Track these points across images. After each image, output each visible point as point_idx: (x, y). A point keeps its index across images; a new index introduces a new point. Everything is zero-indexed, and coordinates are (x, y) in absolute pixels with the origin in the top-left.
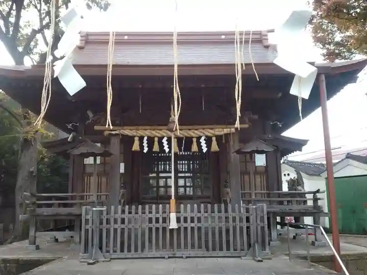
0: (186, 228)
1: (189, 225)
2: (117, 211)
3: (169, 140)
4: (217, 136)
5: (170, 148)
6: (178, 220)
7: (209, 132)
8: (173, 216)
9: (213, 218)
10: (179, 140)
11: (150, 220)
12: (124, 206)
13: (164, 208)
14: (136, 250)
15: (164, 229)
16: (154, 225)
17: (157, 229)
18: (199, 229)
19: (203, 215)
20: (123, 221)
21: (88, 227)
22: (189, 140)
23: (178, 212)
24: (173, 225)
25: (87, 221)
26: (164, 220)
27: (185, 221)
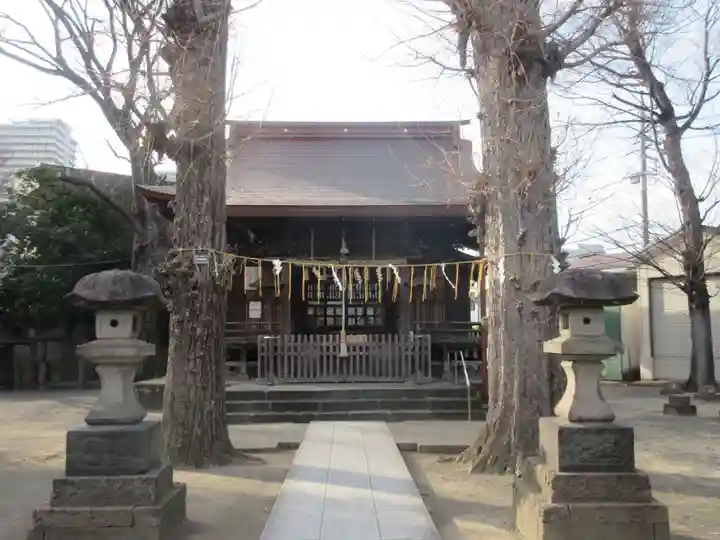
0: (355, 357)
1: (358, 353)
2: (287, 339)
6: (348, 349)
8: (343, 346)
9: (381, 347)
11: (321, 349)
12: (296, 334)
13: (334, 339)
14: (309, 376)
15: (335, 357)
16: (325, 353)
17: (328, 357)
18: (367, 357)
19: (372, 344)
20: (296, 349)
21: (264, 354)
24: (344, 353)
25: (263, 349)
26: (335, 349)
27: (354, 350)
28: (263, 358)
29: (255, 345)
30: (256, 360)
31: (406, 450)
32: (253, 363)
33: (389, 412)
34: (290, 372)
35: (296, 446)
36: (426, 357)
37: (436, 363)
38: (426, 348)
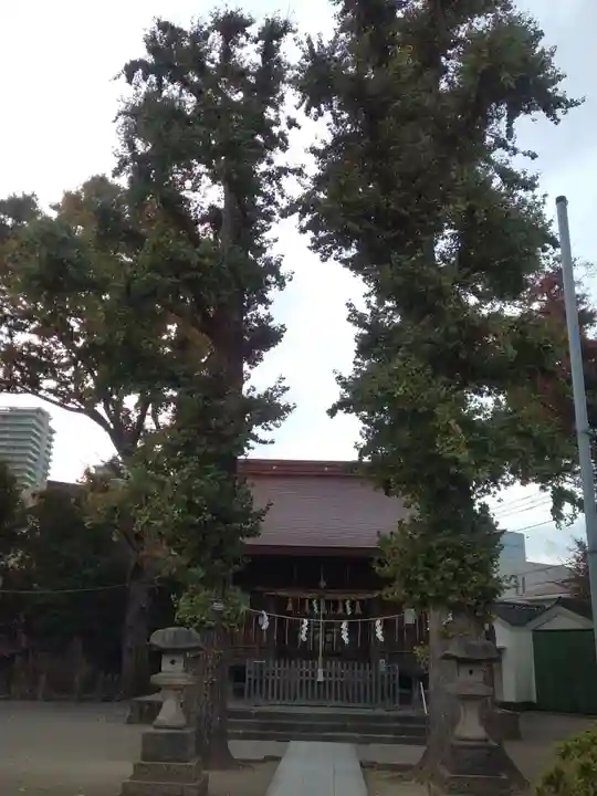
0: (330, 682)
1: (333, 678)
2: (274, 666)
3: (318, 603)
4: (360, 601)
5: (319, 610)
6: (324, 675)
7: (353, 597)
8: (320, 671)
9: (353, 674)
10: (328, 602)
11: (301, 674)
13: (313, 664)
15: (313, 681)
16: (304, 678)
17: (307, 681)
18: (342, 683)
20: (279, 673)
21: (251, 676)
22: (336, 603)
23: (324, 666)
24: (320, 678)
25: (250, 672)
26: (313, 674)
27: (330, 675)
28: (250, 679)
29: (244, 668)
30: (244, 681)
31: (367, 766)
32: (241, 684)
33: (357, 735)
34: (273, 695)
35: (278, 759)
36: (394, 685)
37: (405, 691)
38: (394, 676)
